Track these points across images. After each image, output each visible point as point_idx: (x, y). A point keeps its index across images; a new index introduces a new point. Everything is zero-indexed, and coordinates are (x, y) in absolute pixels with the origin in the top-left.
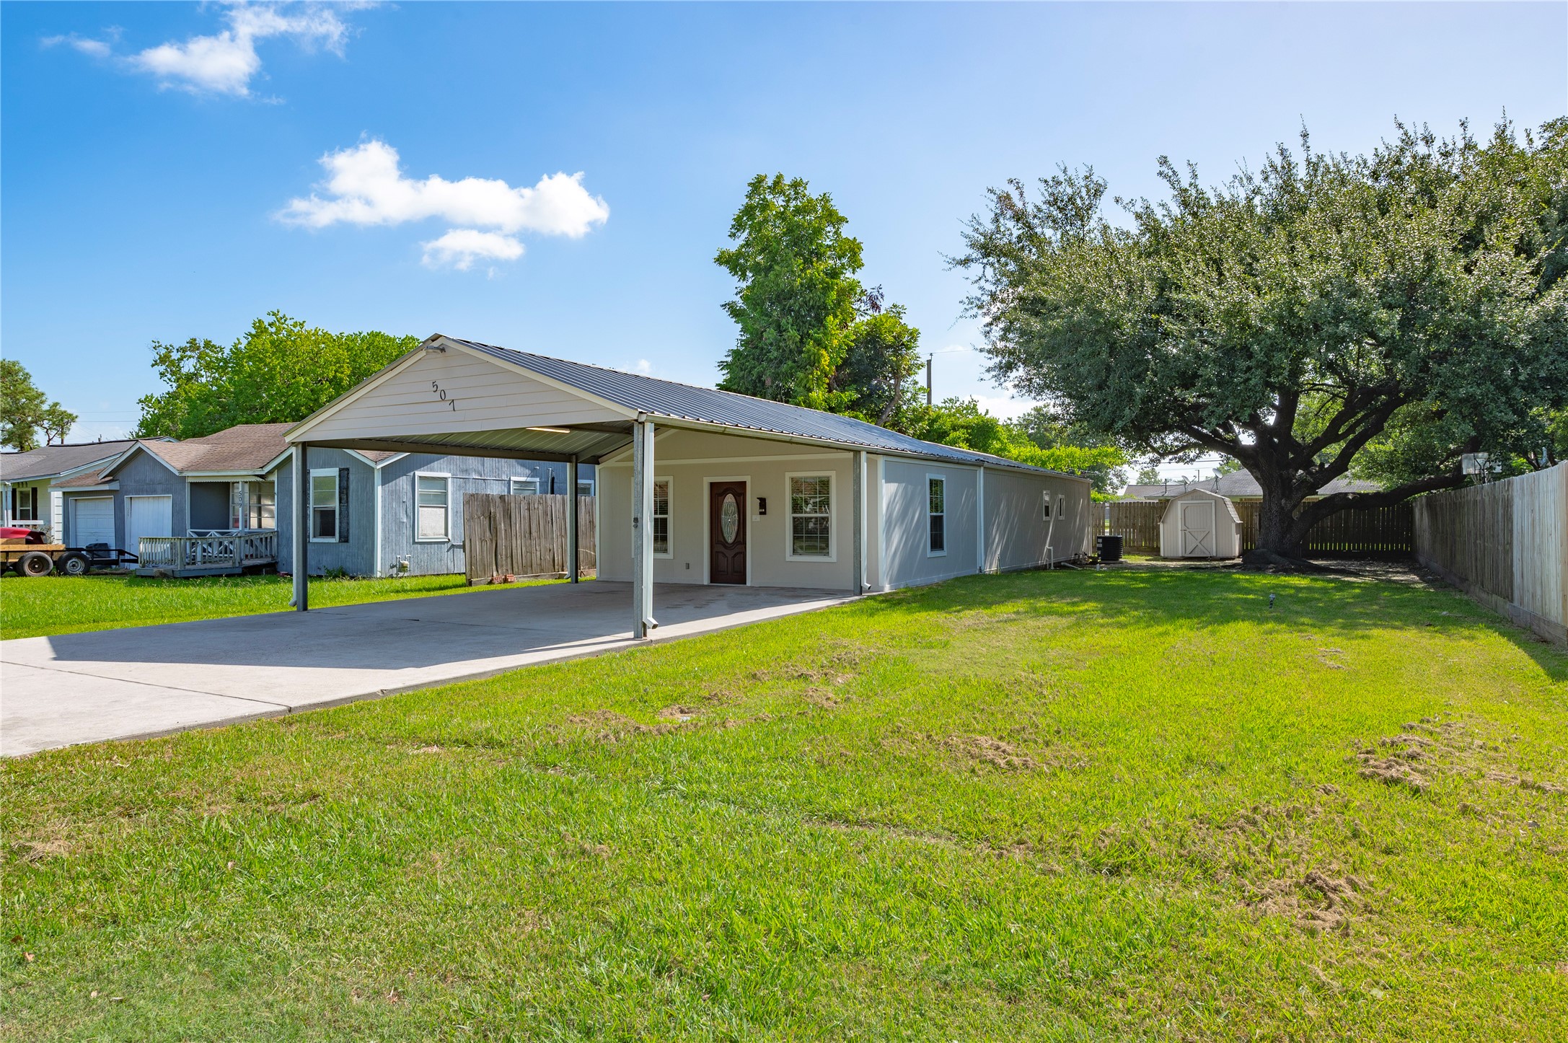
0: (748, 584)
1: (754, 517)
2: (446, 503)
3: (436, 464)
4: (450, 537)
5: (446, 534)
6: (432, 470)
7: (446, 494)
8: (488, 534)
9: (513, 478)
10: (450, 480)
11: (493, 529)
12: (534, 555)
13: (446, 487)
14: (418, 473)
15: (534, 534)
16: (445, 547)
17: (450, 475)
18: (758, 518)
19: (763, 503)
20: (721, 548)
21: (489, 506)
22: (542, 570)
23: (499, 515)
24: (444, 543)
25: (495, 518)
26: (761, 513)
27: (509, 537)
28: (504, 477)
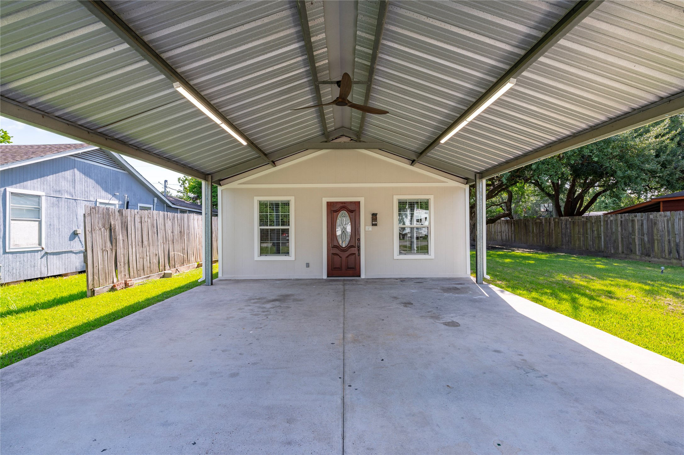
0: (363, 276)
1: (367, 227)
2: (39, 216)
3: (29, 183)
4: (44, 246)
5: (40, 244)
6: (24, 188)
7: (39, 210)
8: (109, 244)
9: (99, 200)
10: (43, 199)
11: (113, 239)
12: (145, 260)
13: (39, 203)
14: (9, 189)
15: (145, 243)
16: (39, 255)
17: (43, 194)
18: (370, 228)
19: (374, 216)
20: (336, 251)
21: (109, 218)
22: (151, 272)
23: (118, 228)
24: (38, 251)
25: (115, 229)
26: (373, 225)
27: (127, 247)
28: (92, 199)
